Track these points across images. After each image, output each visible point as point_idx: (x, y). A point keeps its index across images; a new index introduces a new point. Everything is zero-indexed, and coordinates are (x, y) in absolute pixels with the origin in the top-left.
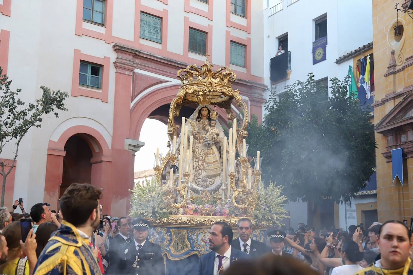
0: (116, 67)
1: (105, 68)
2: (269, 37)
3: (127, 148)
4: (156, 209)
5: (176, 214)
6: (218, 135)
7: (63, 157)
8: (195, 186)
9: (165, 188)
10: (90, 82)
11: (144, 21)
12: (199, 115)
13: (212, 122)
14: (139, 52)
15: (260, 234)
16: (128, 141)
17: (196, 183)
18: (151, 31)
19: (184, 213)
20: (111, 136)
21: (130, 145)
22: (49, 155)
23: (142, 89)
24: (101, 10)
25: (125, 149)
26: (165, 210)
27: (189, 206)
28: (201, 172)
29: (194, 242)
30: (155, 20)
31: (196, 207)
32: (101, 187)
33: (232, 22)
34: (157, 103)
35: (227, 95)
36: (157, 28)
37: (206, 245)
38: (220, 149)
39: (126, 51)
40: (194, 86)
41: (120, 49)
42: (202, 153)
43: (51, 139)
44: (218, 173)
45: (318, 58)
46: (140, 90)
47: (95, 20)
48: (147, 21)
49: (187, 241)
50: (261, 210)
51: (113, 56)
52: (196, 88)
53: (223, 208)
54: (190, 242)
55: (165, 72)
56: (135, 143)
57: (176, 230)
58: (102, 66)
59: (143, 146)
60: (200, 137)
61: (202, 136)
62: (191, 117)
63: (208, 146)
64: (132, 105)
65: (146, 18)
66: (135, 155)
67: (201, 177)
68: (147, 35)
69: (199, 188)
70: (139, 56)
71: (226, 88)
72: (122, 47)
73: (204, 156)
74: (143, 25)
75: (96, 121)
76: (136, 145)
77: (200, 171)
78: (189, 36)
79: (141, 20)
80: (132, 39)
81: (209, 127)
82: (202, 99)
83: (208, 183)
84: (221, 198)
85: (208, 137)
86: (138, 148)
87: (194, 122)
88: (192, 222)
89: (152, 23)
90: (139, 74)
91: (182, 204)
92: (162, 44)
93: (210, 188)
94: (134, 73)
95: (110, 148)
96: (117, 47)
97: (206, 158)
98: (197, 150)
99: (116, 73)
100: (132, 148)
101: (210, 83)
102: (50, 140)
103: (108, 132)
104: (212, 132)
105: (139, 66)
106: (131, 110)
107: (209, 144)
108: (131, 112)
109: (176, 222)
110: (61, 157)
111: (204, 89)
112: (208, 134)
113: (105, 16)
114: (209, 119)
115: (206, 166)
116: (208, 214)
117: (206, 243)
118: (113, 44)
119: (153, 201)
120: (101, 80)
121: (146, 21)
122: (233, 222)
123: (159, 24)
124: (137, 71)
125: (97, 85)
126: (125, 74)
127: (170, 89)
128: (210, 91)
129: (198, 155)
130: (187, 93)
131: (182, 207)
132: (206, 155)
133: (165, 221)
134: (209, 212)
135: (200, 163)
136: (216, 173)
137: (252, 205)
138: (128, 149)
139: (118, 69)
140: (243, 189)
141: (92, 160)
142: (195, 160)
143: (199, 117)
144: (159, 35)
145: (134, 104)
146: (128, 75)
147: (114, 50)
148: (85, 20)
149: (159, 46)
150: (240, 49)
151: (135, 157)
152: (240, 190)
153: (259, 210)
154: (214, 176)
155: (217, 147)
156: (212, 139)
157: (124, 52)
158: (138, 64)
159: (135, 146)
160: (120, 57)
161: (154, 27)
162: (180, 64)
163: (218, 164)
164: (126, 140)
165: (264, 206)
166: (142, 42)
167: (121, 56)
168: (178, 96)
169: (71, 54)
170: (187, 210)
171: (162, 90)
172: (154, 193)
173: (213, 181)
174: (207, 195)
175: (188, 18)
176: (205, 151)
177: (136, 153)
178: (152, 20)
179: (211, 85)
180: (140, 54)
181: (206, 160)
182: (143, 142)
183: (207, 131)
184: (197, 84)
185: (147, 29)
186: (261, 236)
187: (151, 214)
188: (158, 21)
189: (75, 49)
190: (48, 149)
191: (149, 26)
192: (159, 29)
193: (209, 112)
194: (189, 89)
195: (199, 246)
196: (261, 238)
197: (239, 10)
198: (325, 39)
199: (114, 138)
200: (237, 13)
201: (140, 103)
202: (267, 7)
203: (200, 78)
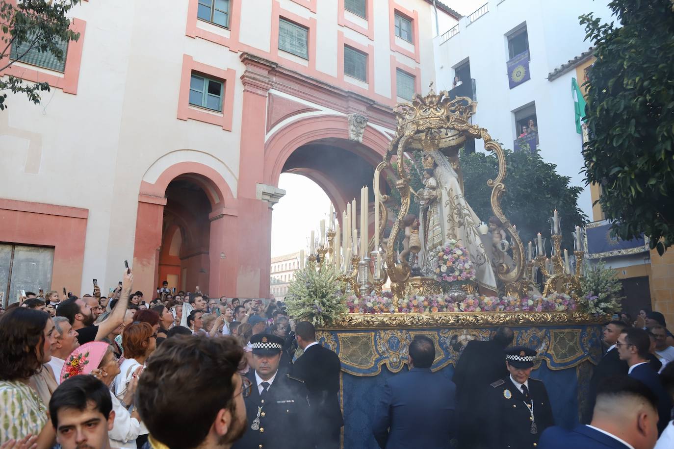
0: (244, 83)
1: (227, 83)
2: (442, 68)
3: (259, 196)
7: (163, 207)
10: (206, 102)
11: (284, 29)
14: (276, 64)
16: (262, 188)
18: (294, 43)
20: (237, 180)
21: (264, 193)
22: (140, 203)
23: (281, 116)
24: (226, 11)
25: (257, 199)
30: (299, 29)
32: (223, 253)
33: (398, 46)
34: (304, 138)
36: (302, 40)
39: (258, 62)
41: (249, 58)
43: (144, 180)
45: (517, 79)
46: (278, 118)
47: (215, 21)
48: (289, 30)
51: (240, 69)
55: (314, 97)
56: (271, 190)
58: (224, 81)
59: (283, 195)
64: (267, 137)
65: (287, 26)
66: (273, 209)
68: (288, 47)
70: (277, 72)
72: (253, 56)
74: (282, 34)
75: (216, 158)
76: (273, 193)
78: (345, 56)
79: (280, 28)
80: (267, 49)
86: (276, 199)
89: (295, 33)
90: (277, 96)
92: (308, 60)
94: (270, 94)
95: (235, 196)
96: (246, 56)
99: (244, 91)
100: (268, 197)
102: (142, 181)
103: (232, 173)
105: (276, 85)
106: (265, 145)
108: (265, 147)
110: (160, 206)
113: (230, 17)
118: (240, 53)
120: (222, 101)
121: (287, 30)
123: (305, 35)
124: (273, 91)
125: (217, 108)
126: (258, 94)
127: (320, 120)
138: (261, 199)
139: (246, 86)
141: (211, 215)
144: (305, 48)
145: (270, 137)
146: (261, 95)
147: (242, 61)
148: (199, 18)
149: (304, 63)
150: (409, 80)
151: (273, 211)
157: (255, 64)
158: (276, 83)
159: (272, 196)
160: (250, 70)
161: (298, 38)
162: (334, 88)
164: (258, 186)
166: (281, 54)
167: (251, 68)
169: (180, 61)
171: (310, 121)
175: (342, 33)
177: (274, 207)
178: (295, 30)
180: (278, 69)
182: (283, 189)
185: (288, 40)
188: (303, 32)
189: (184, 55)
190: (139, 194)
191: (292, 36)
192: (305, 42)
197: (404, 34)
198: (527, 54)
199: (241, 181)
200: (403, 37)
201: (279, 136)
202: (436, 35)
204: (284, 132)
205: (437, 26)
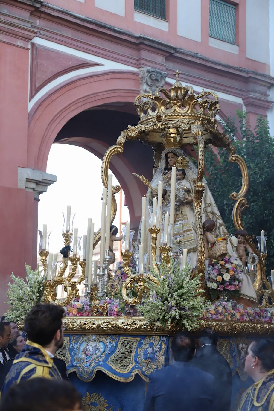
12: (167, 164)
13: (179, 172)
15: (159, 341)
29: (75, 354)
37: (87, 359)
44: (190, 248)
49: (68, 352)
54: (70, 354)
104: (178, 187)
117: (87, 355)
143: (167, 168)
163: (192, 234)
179: (161, 120)
186: (161, 345)
194: (132, 131)
195: (80, 360)
196: (161, 347)
203: (150, 111)
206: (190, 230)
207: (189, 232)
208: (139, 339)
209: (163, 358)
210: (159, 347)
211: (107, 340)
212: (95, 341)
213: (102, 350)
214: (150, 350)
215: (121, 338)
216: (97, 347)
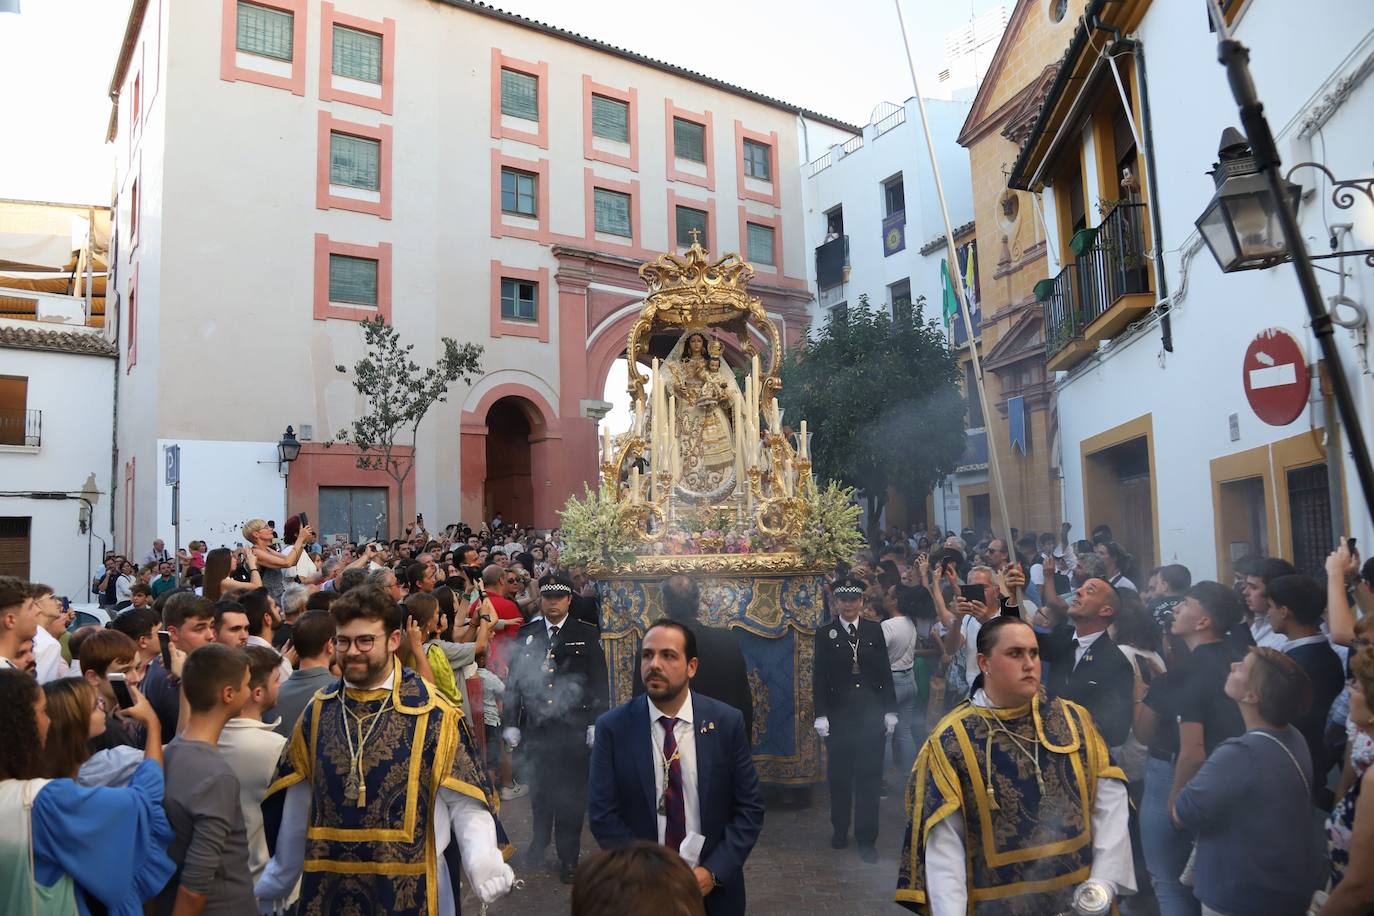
0: (559, 283)
1: (541, 286)
2: (811, 211)
3: (584, 414)
4: (610, 547)
5: (649, 555)
6: (724, 386)
7: (485, 436)
8: (685, 491)
9: (625, 505)
10: (518, 311)
11: (599, 202)
12: (686, 350)
13: (712, 361)
14: (594, 254)
16: (586, 404)
17: (687, 482)
18: (614, 218)
19: (666, 552)
20: (558, 396)
21: (589, 410)
22: (463, 435)
23: (606, 313)
24: (530, 193)
25: (581, 417)
26: (627, 548)
27: (674, 537)
28: (697, 462)
30: (619, 198)
31: (688, 538)
32: (548, 480)
33: (749, 192)
35: (738, 309)
36: (622, 212)
38: (729, 413)
39: (574, 256)
40: (673, 296)
41: (563, 252)
42: (696, 423)
43: (464, 409)
45: (893, 246)
46: (600, 317)
47: (521, 210)
48: (606, 202)
50: (815, 538)
51: (553, 265)
52: (677, 299)
53: (739, 538)
56: (596, 405)
57: (649, 585)
58: (536, 283)
59: (610, 409)
60: (691, 392)
61: (694, 391)
62: (671, 355)
63: (707, 409)
64: (588, 342)
65: (604, 197)
66: (599, 425)
67: (695, 469)
68: (606, 225)
69: (694, 494)
70: (595, 261)
71: (735, 296)
72: (566, 250)
73: (700, 429)
74: (598, 209)
75: (532, 375)
76: (599, 408)
77: (693, 459)
78: (677, 223)
79: (596, 202)
80: (581, 235)
81: (707, 373)
82: (689, 318)
83: (710, 481)
84: (736, 510)
85: (706, 391)
86: (602, 414)
87: (677, 365)
88: (682, 568)
89: (614, 204)
90: (598, 290)
91: (661, 532)
92: (632, 238)
93: (714, 493)
94: (588, 289)
95: (558, 416)
96: (559, 251)
97: (705, 432)
98: (686, 418)
99: (559, 292)
100: (593, 414)
101: (704, 287)
103: (553, 390)
104: (712, 381)
105: (595, 277)
106: (587, 351)
107: (708, 406)
108: (587, 354)
109: (651, 569)
110: (481, 437)
111: (692, 300)
112: (705, 385)
113: (537, 201)
114: (706, 356)
115: (705, 448)
116: (712, 551)
117: (709, 605)
118: (552, 246)
119: (604, 532)
120: (536, 306)
121: (604, 203)
122: (760, 563)
123: (626, 204)
124: (593, 286)
125: (530, 315)
126: (575, 294)
128: (703, 303)
129: (687, 427)
130: (659, 310)
131: (660, 540)
132: (704, 426)
133: (629, 570)
134: (712, 546)
135: (693, 443)
136: (725, 461)
137: (797, 527)
138: (585, 416)
139: (562, 286)
140: (777, 498)
141: (531, 437)
142: (684, 437)
143: (687, 354)
144: (627, 224)
145: (592, 341)
146: (579, 294)
147: (555, 256)
148: (505, 211)
149: (627, 242)
150: (765, 235)
152: (771, 500)
153: (810, 538)
154: (724, 466)
155: (724, 410)
156: (714, 396)
157: (570, 258)
158: (594, 274)
159: (597, 411)
160: (565, 266)
161: (618, 211)
163: (727, 442)
164: (582, 402)
165: (818, 529)
166: (599, 237)
167: (566, 264)
168: (643, 318)
169: (487, 268)
170: (670, 544)
172: (604, 516)
173: (719, 476)
174: (707, 511)
175: (673, 191)
176: (703, 420)
177: (600, 422)
178: (613, 200)
179: (706, 292)
180: (597, 259)
181: (705, 436)
182: (610, 402)
183: (704, 381)
184: (679, 292)
185: (605, 215)
186: (816, 587)
187: (602, 558)
188: (624, 200)
189: (492, 261)
190: (461, 425)
191: (610, 209)
192: (627, 213)
193: (705, 343)
194: (664, 302)
196: (816, 590)
197: (759, 170)
198: (902, 215)
199: (563, 399)
200: (756, 174)
201: (602, 338)
202: (805, 162)
203: (683, 279)
204: (608, 333)
205: (807, 147)
206: (725, 437)
207: (725, 440)
208: (782, 581)
209: (820, 603)
210: (814, 589)
211: (735, 585)
212: (717, 586)
213: (731, 598)
214: (803, 594)
215: (756, 581)
216: (723, 595)
